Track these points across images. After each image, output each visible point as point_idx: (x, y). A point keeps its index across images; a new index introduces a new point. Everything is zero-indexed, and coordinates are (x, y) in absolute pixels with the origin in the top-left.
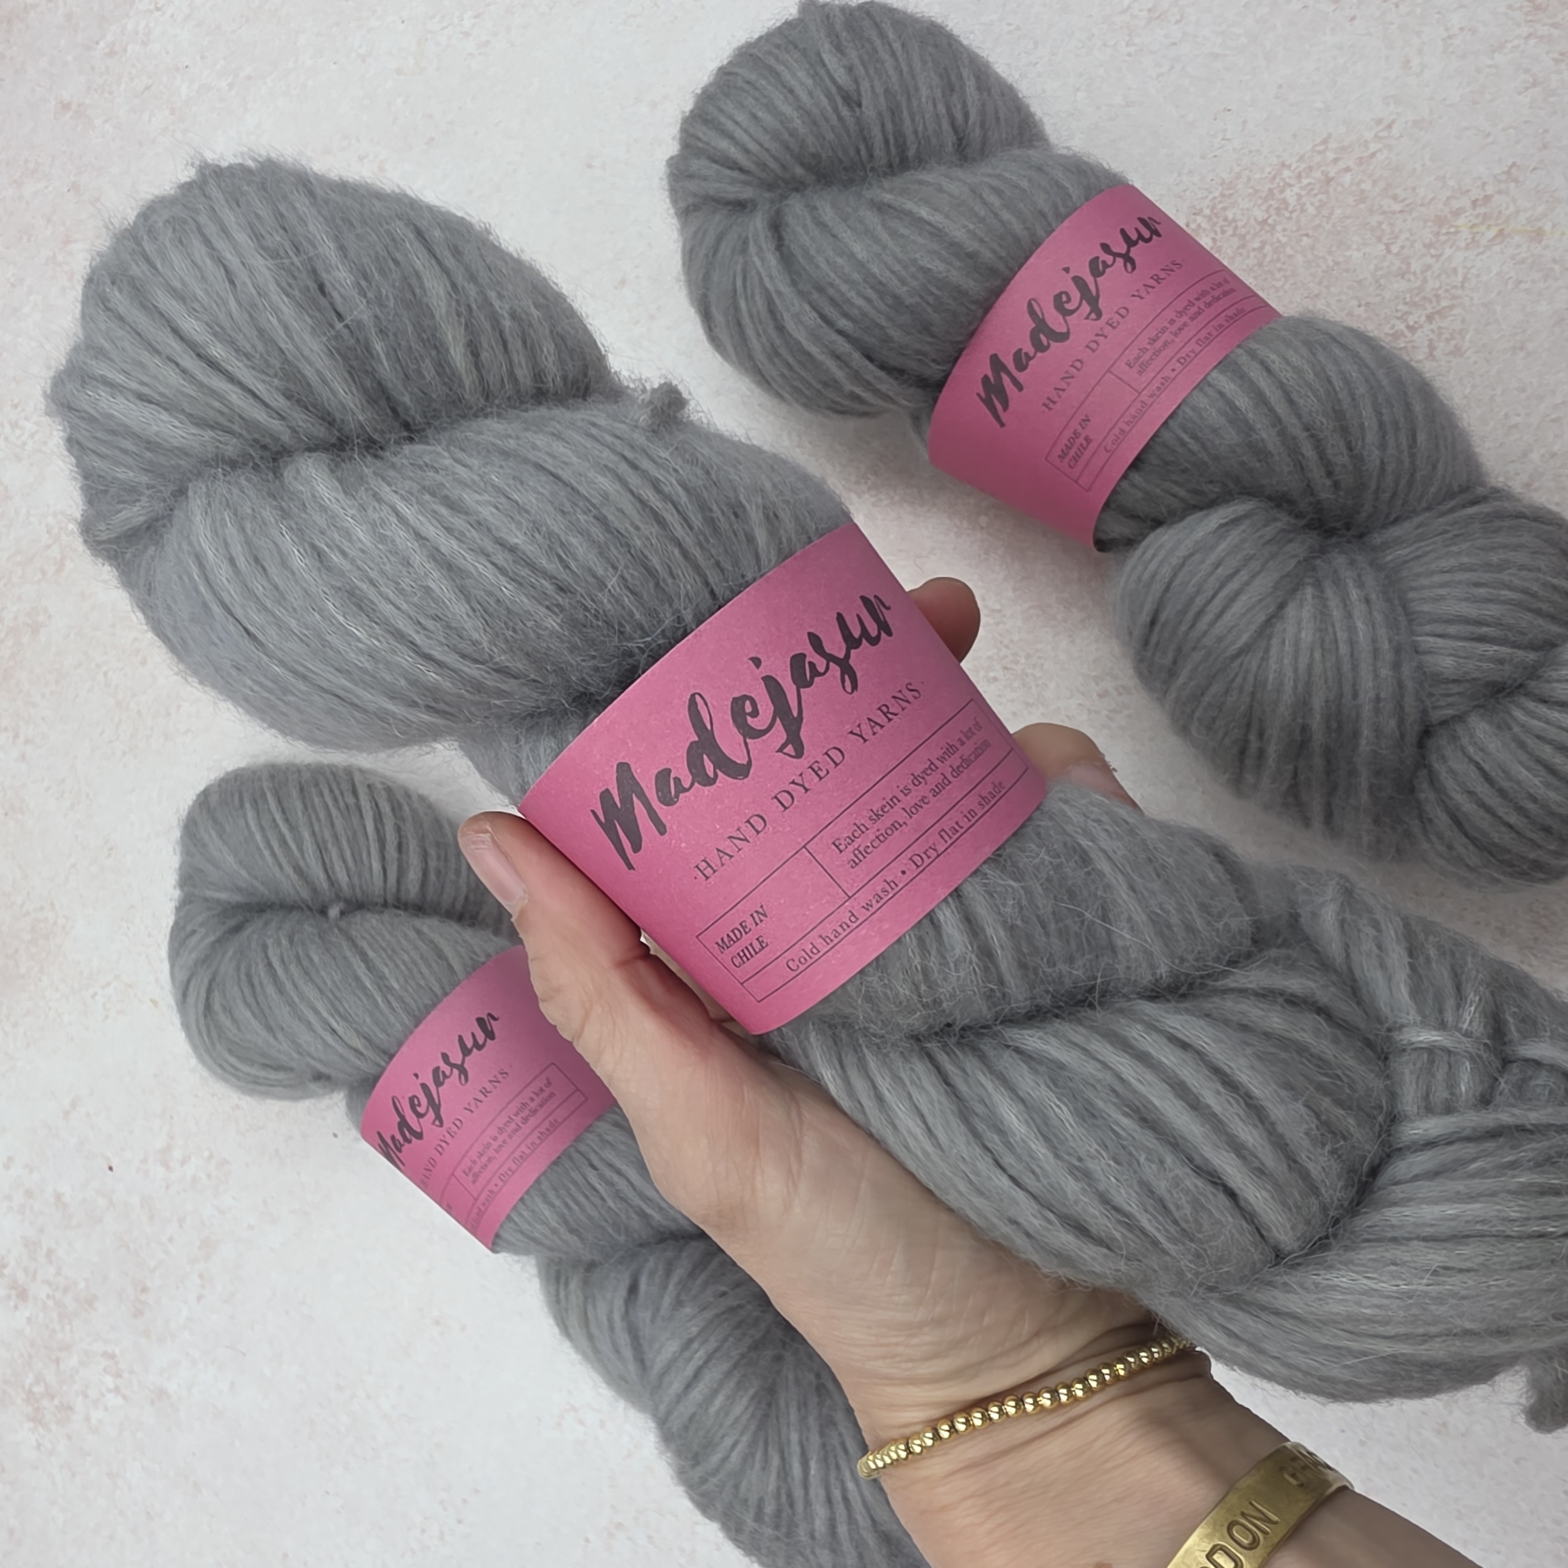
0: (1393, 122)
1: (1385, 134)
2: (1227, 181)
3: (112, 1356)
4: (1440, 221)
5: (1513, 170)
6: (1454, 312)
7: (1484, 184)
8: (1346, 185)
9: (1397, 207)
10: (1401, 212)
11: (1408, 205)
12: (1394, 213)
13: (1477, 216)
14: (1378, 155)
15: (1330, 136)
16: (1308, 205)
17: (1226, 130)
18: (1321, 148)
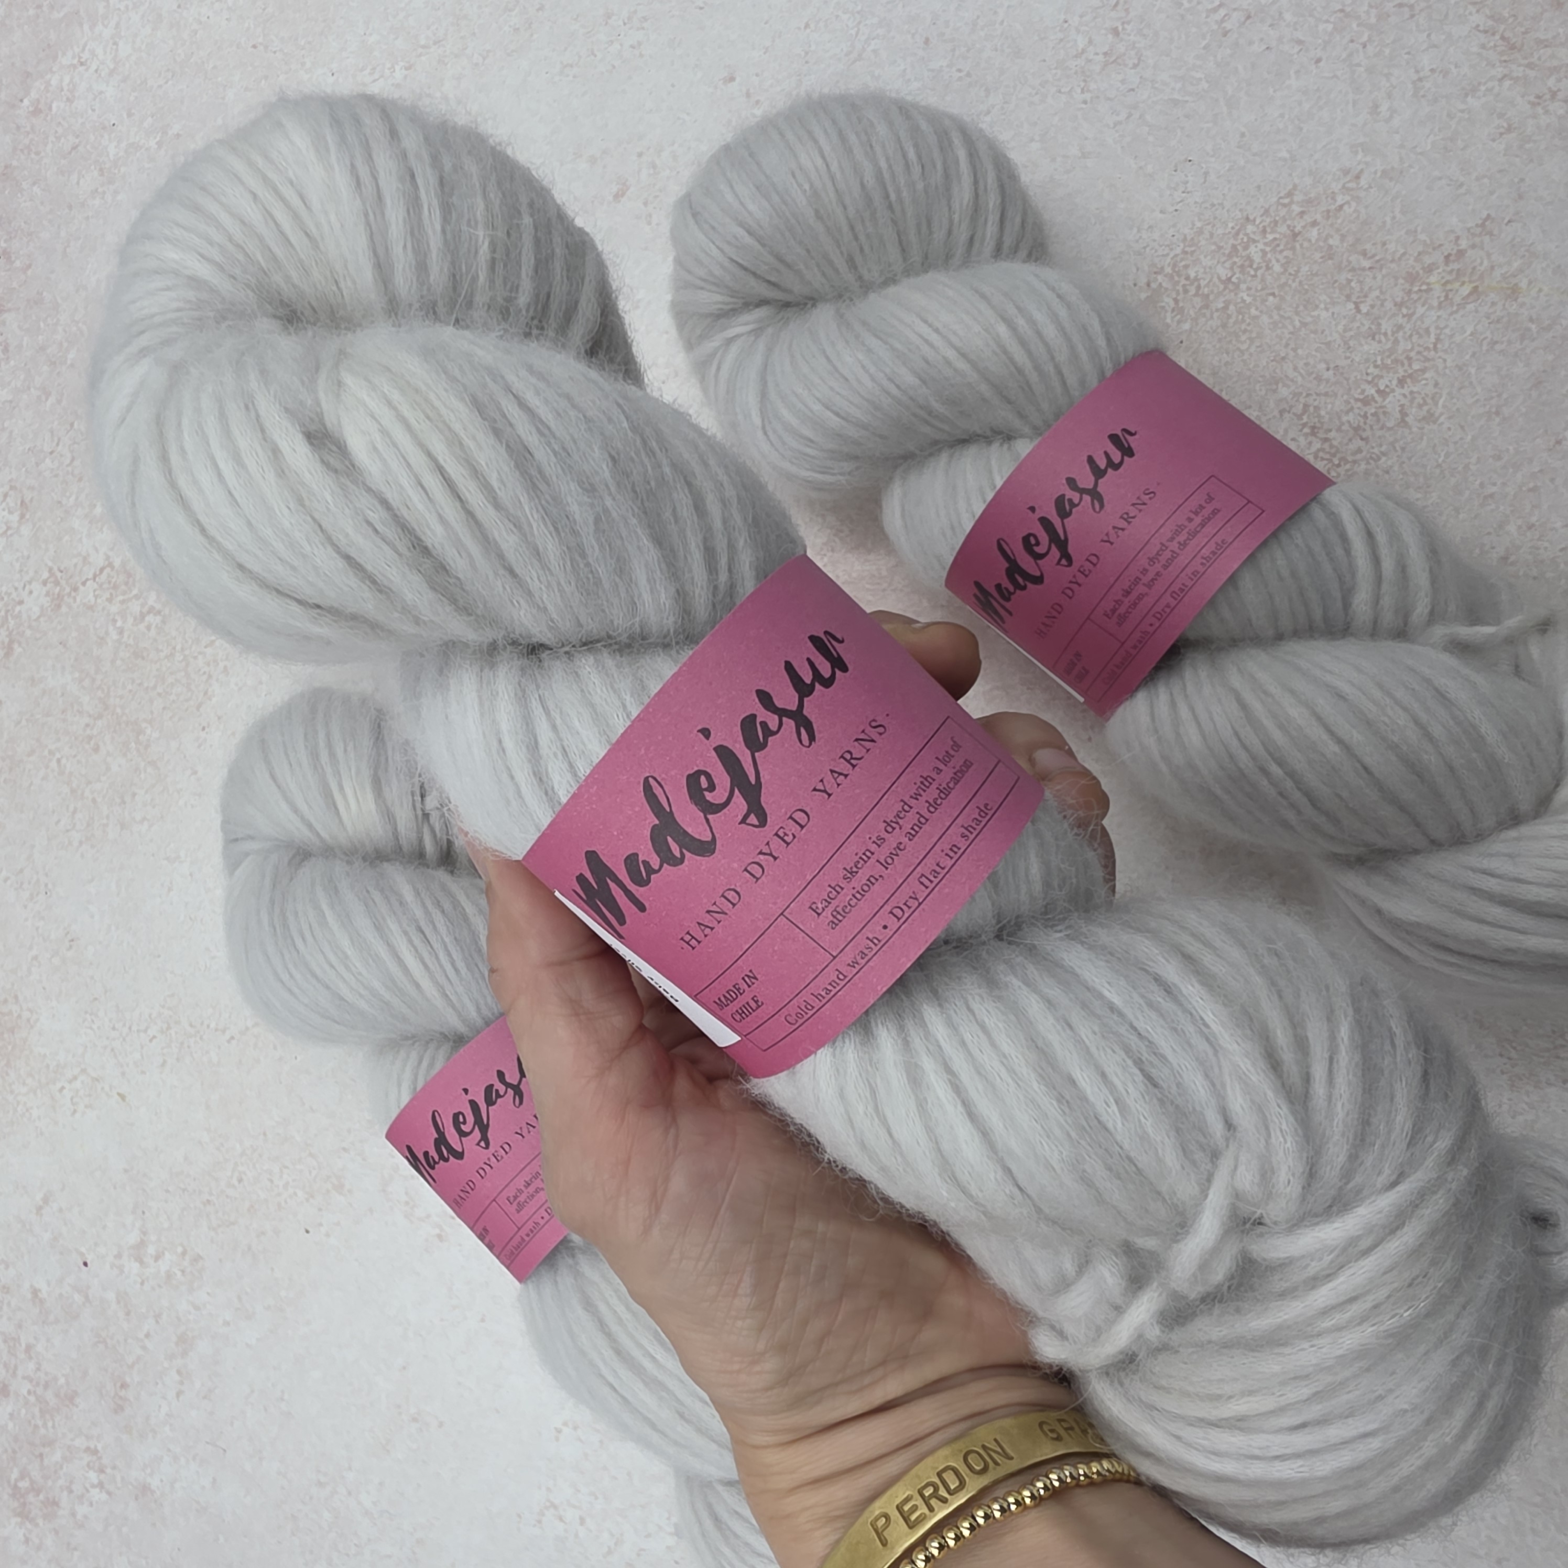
0: (1362, 171)
1: (1352, 185)
2: (1189, 238)
3: (95, 1452)
4: (1412, 278)
5: (1487, 223)
6: (1427, 375)
7: (1458, 238)
8: (1313, 241)
9: (1366, 264)
10: (1370, 268)
11: (1378, 261)
12: (1363, 269)
13: (1451, 272)
14: (1346, 207)
15: (1295, 187)
16: (1274, 262)
17: (1187, 182)
18: (1286, 201)
